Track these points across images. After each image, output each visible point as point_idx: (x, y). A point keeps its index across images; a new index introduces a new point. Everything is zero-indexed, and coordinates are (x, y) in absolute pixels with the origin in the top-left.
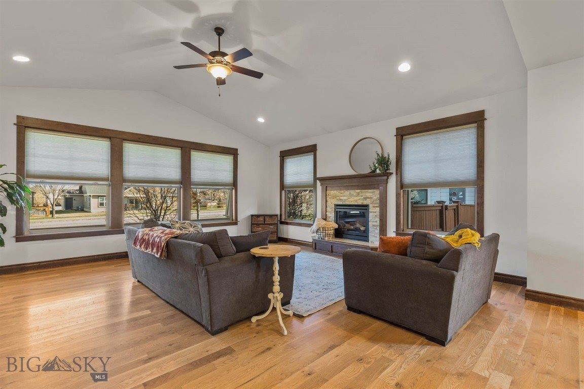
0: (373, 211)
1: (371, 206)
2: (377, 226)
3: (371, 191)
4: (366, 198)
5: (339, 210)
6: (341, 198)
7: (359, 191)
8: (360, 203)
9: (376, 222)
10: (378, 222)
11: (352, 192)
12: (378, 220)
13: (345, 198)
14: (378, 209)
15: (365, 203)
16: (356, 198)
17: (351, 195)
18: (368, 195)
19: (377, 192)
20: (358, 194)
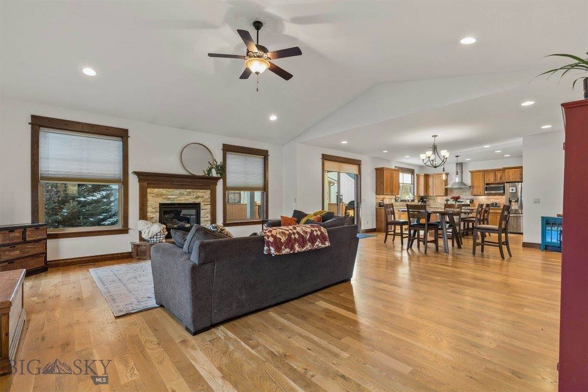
0: (204, 208)
1: (202, 204)
2: (208, 220)
3: (203, 191)
4: (197, 197)
5: (164, 209)
6: (169, 197)
7: (190, 190)
8: (191, 201)
9: (207, 217)
10: (210, 217)
11: (182, 191)
12: (209, 215)
13: (175, 197)
14: (209, 207)
15: (197, 201)
16: (187, 197)
17: (182, 194)
18: (199, 194)
19: (208, 192)
20: (190, 193)
